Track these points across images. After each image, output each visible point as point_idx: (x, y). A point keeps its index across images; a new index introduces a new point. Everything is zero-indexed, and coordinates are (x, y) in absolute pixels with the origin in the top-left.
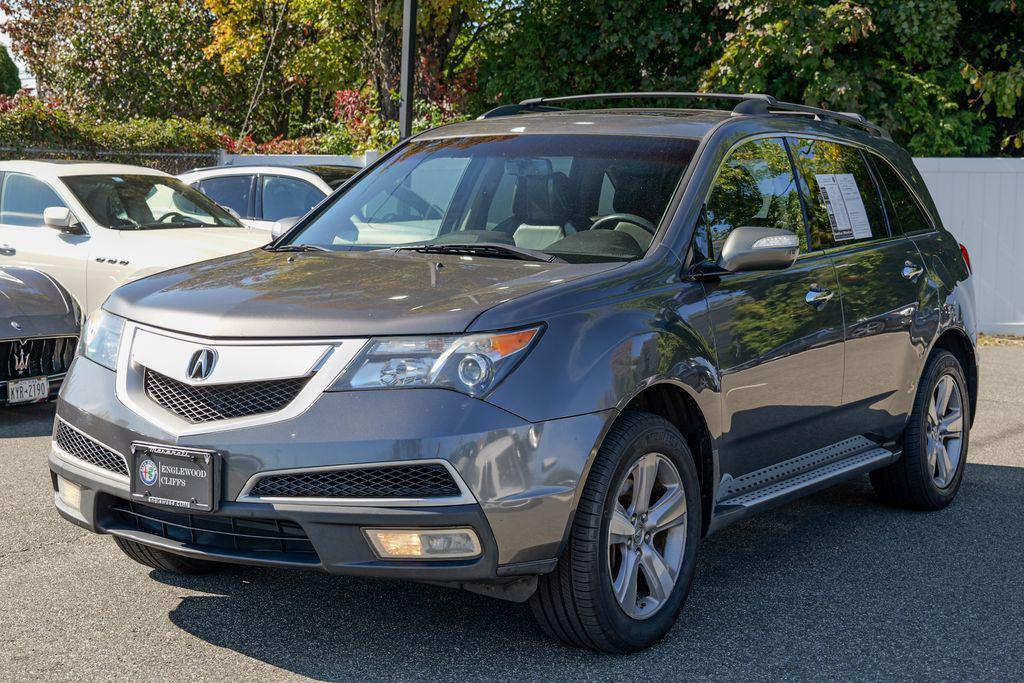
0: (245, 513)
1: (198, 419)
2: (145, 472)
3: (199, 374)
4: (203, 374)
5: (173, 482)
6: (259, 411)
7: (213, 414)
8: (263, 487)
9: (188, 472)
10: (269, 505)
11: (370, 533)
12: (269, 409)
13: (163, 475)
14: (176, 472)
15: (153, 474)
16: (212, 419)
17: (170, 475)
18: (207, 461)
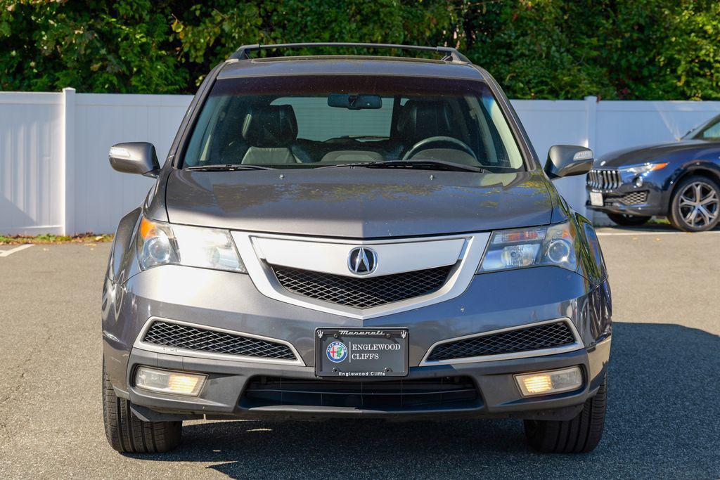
0: (430, 374)
1: (362, 305)
2: (333, 352)
3: (362, 269)
4: (368, 268)
5: (365, 357)
6: (416, 295)
7: (375, 300)
8: (443, 352)
9: (381, 347)
10: (449, 366)
11: (519, 378)
12: (423, 293)
13: (353, 352)
14: (368, 347)
15: (342, 352)
16: (376, 304)
17: (361, 352)
18: (404, 336)
